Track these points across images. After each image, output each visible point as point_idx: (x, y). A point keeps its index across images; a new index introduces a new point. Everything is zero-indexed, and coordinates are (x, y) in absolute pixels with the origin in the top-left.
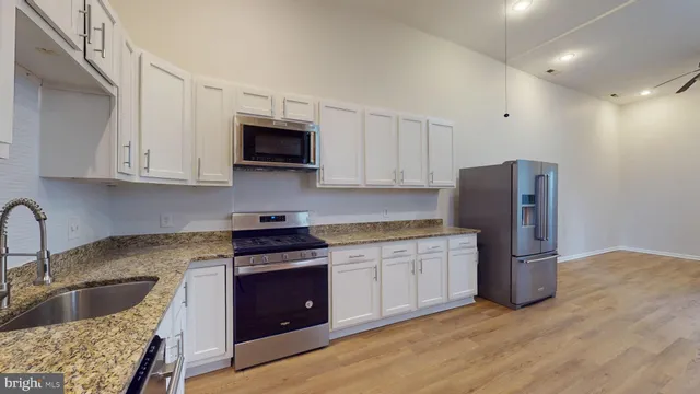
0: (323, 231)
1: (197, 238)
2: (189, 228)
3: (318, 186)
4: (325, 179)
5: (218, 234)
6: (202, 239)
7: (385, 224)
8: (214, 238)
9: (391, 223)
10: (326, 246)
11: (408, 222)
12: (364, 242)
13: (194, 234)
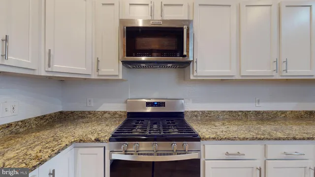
0: (196, 116)
1: (107, 115)
2: (102, 108)
3: (192, 77)
4: (198, 71)
5: (120, 113)
6: (109, 115)
7: (257, 113)
8: (117, 116)
9: (264, 112)
10: (199, 140)
11: (283, 112)
12: (244, 139)
13: (105, 112)
